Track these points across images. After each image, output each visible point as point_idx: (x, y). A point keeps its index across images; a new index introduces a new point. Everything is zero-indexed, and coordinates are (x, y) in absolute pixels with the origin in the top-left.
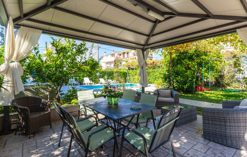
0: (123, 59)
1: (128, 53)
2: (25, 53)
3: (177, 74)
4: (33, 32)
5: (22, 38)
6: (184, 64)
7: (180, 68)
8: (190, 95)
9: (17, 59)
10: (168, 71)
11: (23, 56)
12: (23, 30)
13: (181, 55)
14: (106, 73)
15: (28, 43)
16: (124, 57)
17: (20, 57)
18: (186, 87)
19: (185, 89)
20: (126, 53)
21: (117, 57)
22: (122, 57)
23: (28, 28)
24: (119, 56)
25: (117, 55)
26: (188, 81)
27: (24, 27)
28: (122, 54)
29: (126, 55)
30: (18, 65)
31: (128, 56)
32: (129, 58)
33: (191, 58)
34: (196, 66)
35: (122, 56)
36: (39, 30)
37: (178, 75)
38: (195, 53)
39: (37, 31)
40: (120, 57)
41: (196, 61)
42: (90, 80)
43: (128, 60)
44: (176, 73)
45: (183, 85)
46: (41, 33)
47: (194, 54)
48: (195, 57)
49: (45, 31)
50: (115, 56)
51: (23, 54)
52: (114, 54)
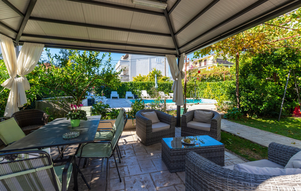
0: (199, 68)
1: (205, 61)
2: (27, 68)
3: (250, 87)
4: (35, 47)
5: (25, 53)
6: (265, 72)
7: (252, 78)
8: (272, 121)
9: (22, 74)
10: (237, 84)
11: (26, 71)
12: (26, 46)
13: (261, 58)
14: (168, 85)
15: (31, 59)
16: (201, 66)
17: (24, 72)
18: (262, 108)
19: (261, 111)
20: (203, 61)
21: (192, 66)
22: (199, 66)
23: (30, 44)
24: (194, 65)
25: (192, 64)
26: (265, 100)
27: (27, 43)
28: (198, 62)
29: (203, 64)
30: (23, 80)
31: (205, 64)
32: (206, 66)
33: (278, 62)
34: (289, 74)
35: (198, 64)
36: (41, 44)
37: (250, 90)
38: (287, 53)
39: (39, 46)
40: (196, 65)
41: (288, 67)
42: (148, 93)
43: (206, 69)
44: (246, 87)
45: (258, 104)
46: (43, 47)
47: (284, 56)
48: (286, 60)
49: (47, 45)
50: (190, 65)
51: (26, 69)
52: (189, 62)
